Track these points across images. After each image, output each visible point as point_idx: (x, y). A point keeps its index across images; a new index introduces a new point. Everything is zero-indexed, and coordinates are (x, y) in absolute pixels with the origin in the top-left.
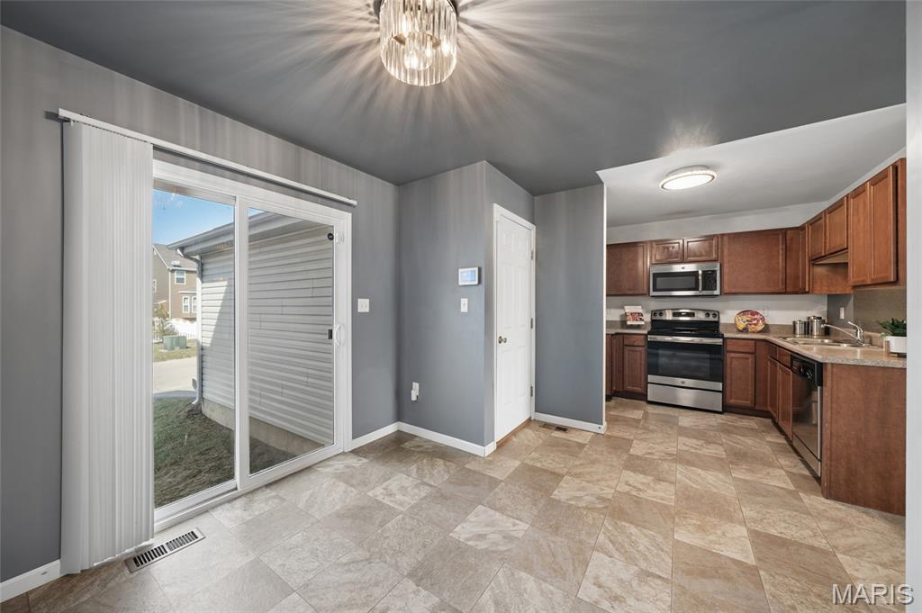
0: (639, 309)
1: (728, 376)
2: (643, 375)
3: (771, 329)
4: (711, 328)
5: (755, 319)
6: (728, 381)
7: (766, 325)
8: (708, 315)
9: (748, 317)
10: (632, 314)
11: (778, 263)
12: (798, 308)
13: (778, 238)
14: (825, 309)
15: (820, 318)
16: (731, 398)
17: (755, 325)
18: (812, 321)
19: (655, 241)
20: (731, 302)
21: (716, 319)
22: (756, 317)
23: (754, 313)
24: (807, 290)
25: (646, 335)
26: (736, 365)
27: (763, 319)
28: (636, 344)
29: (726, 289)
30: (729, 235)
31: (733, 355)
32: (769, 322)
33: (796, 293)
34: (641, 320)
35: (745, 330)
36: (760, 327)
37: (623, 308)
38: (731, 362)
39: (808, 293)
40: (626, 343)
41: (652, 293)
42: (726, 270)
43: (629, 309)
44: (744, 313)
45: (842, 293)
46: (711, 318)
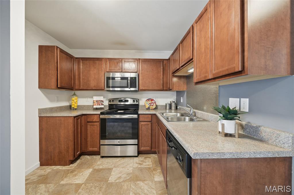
0: (101, 98)
1: (140, 135)
2: (98, 140)
3: (158, 107)
4: (135, 108)
5: (152, 103)
6: (140, 138)
7: (157, 106)
8: (134, 101)
9: (150, 102)
10: (97, 101)
11: (160, 75)
12: (167, 98)
13: (161, 63)
14: (176, 98)
15: (174, 102)
16: (142, 147)
17: (153, 105)
18: (172, 103)
19: (109, 59)
20: (143, 94)
21: (137, 103)
22: (153, 102)
23: (152, 100)
24: (171, 88)
25: (99, 115)
26: (144, 128)
27: (155, 103)
28: (94, 121)
29: (141, 88)
30: (142, 59)
31: (142, 123)
32: (157, 104)
33: (166, 90)
34: (102, 104)
35: (148, 109)
36: (154, 107)
37: (93, 98)
38: (142, 127)
39: (171, 90)
40: (89, 120)
41: (106, 89)
42: (140, 78)
43: (96, 98)
44: (148, 100)
45: (183, 90)
46: (136, 103)
